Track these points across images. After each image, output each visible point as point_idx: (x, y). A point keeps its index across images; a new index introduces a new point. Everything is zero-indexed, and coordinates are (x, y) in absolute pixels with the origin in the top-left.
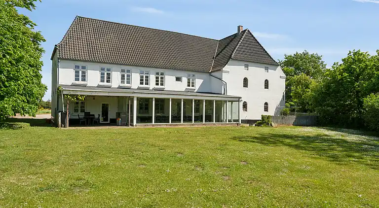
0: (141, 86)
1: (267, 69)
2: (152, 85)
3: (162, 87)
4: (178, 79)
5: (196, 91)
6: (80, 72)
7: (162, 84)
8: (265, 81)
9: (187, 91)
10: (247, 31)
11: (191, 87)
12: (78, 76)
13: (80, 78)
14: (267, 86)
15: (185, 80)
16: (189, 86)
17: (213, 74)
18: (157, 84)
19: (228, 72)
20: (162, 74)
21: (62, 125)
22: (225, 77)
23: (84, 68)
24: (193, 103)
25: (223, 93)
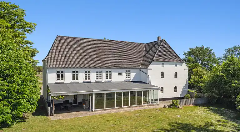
0: (97, 80)
1: (176, 65)
2: (104, 79)
3: (110, 80)
4: (120, 74)
5: (131, 81)
6: (60, 75)
7: (110, 78)
8: (175, 73)
9: (125, 81)
10: (163, 41)
11: (128, 79)
12: (59, 77)
13: (60, 78)
14: (176, 76)
15: (124, 74)
16: (127, 77)
17: (141, 69)
18: (107, 78)
19: (151, 69)
20: (110, 72)
21: (50, 114)
22: (149, 73)
23: (62, 72)
24: (130, 94)
25: (148, 83)
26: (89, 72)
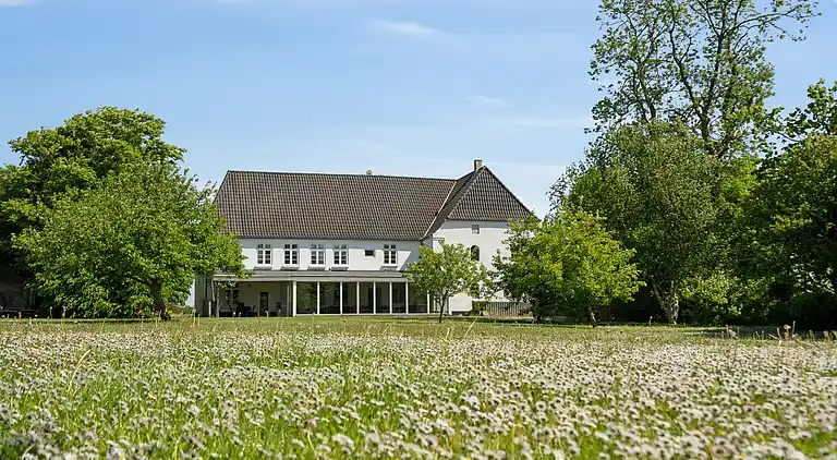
0: (314, 266)
2: (329, 263)
3: (344, 265)
4: (370, 253)
5: (398, 269)
7: (343, 262)
9: (383, 270)
10: (483, 170)
11: (390, 264)
15: (380, 253)
16: (387, 261)
18: (337, 262)
20: (344, 247)
26: (294, 247)
